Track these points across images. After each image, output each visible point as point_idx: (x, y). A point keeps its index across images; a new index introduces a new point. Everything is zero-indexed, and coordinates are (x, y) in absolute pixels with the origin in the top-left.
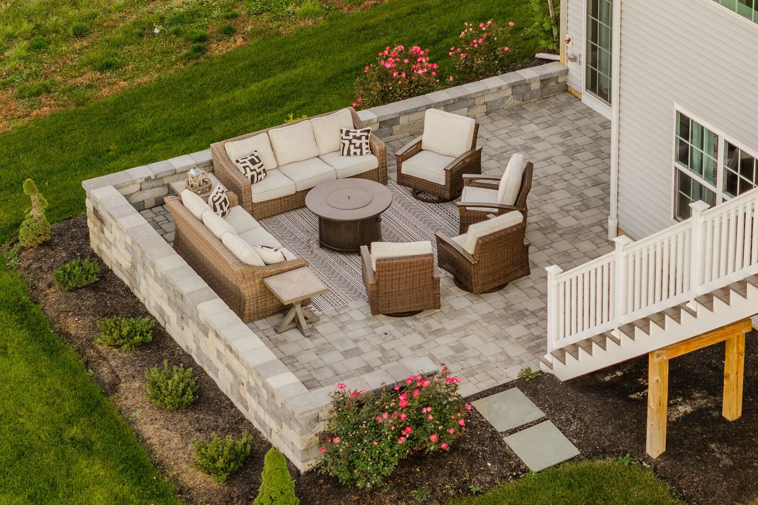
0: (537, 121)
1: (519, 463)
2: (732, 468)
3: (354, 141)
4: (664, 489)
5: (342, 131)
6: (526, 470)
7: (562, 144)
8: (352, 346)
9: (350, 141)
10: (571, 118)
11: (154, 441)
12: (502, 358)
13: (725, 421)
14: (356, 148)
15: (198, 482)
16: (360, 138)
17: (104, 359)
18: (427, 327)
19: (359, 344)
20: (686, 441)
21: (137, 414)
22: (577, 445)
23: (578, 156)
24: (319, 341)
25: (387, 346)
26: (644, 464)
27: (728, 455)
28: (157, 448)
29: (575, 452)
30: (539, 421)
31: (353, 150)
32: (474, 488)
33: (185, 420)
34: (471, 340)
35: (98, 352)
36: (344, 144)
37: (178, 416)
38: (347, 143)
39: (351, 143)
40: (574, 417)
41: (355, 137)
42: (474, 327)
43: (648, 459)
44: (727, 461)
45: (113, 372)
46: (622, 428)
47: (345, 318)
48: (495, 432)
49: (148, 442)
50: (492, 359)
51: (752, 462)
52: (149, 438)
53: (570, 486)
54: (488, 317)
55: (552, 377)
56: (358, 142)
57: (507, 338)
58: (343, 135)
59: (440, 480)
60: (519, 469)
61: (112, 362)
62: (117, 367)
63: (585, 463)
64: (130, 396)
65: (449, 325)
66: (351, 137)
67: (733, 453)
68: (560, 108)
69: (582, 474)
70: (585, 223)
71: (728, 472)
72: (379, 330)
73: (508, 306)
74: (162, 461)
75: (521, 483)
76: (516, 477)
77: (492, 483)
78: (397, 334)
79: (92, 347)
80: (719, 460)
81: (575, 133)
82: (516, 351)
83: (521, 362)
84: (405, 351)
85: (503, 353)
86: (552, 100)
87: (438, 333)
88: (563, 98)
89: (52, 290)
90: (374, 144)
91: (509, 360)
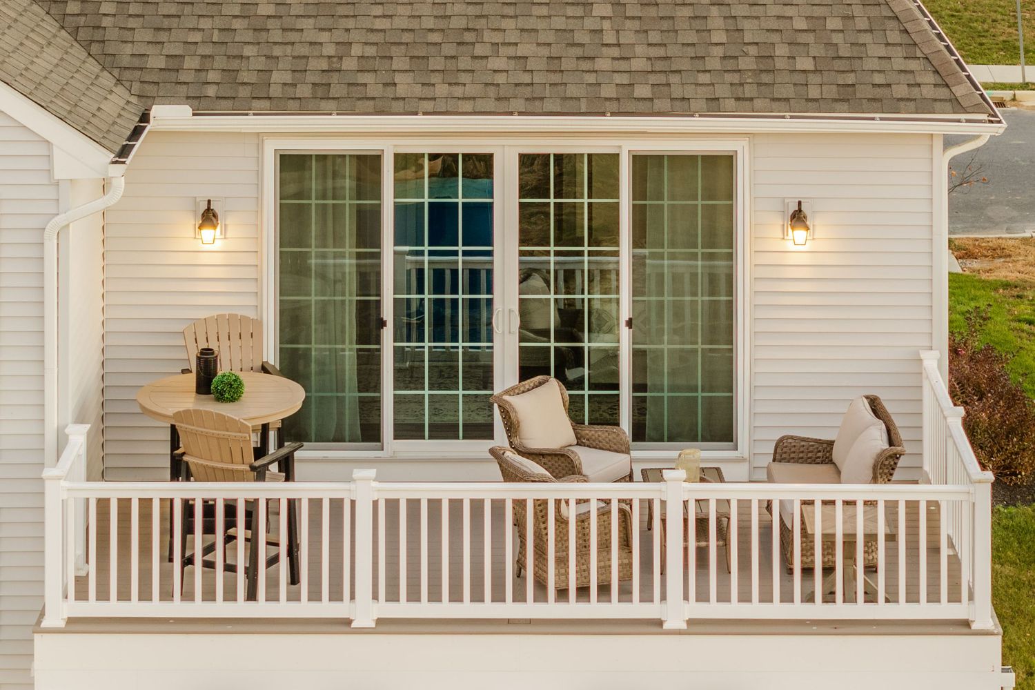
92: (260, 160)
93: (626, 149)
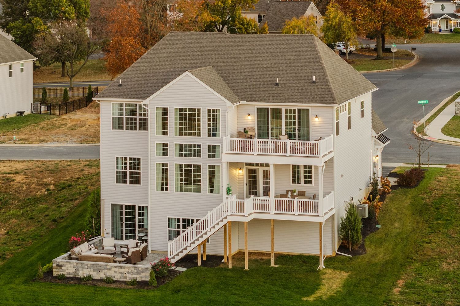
5: (89, 246)
13: (205, 260)
15: (131, 287)
17: (87, 283)
21: (105, 286)
28: (116, 287)
29: (186, 269)
30: (176, 267)
35: (83, 283)
39: (92, 248)
40: (182, 266)
43: (199, 266)
53: (191, 271)
60: (182, 272)
64: (100, 285)
71: (213, 264)
75: (185, 272)
92: (255, 108)
93: (297, 108)
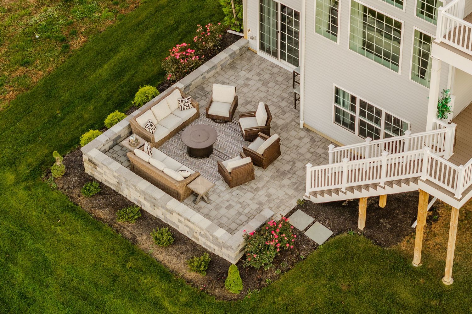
0: (244, 69)
1: (314, 243)
2: (392, 229)
3: (185, 104)
4: (370, 242)
5: (179, 101)
6: (318, 245)
7: (260, 80)
8: (228, 204)
9: (184, 104)
10: (257, 64)
11: (165, 261)
12: (287, 196)
13: (380, 208)
14: (187, 107)
15: (193, 277)
16: (187, 102)
17: (124, 228)
18: (252, 188)
19: (231, 202)
20: (371, 221)
21: (151, 251)
22: (331, 230)
23: (269, 85)
24: (214, 204)
25: (241, 201)
26: (359, 233)
27: (389, 223)
28: (168, 264)
29: (331, 233)
30: (314, 223)
31: (185, 108)
32: (302, 257)
33: (174, 250)
34: (272, 191)
35: (119, 225)
36: (181, 106)
37: (170, 249)
38: (183, 105)
39: (184, 105)
40: (326, 218)
41: (185, 102)
42: (269, 184)
43: (359, 231)
44: (389, 226)
45: (131, 233)
46: (345, 219)
47: (218, 191)
48: (300, 232)
49: (163, 262)
50: (283, 198)
51: (397, 225)
52: (163, 261)
53: (336, 248)
54: (272, 177)
55: (310, 202)
56: (187, 104)
57: (284, 186)
58: (180, 102)
59: (289, 257)
60: (315, 246)
61: (128, 229)
62: (132, 230)
63: (337, 237)
64: (144, 243)
65: (260, 185)
66: (184, 103)
67: (389, 222)
68: (250, 60)
69: (339, 242)
70: (288, 121)
71: (391, 230)
72: (234, 193)
73: (278, 171)
74: (173, 270)
75: (318, 251)
76: (315, 249)
77: (308, 253)
78: (242, 194)
79: (115, 223)
80: (386, 226)
81: (262, 72)
82: (291, 192)
83: (295, 197)
84: (250, 202)
85: (286, 194)
86: (244, 55)
87: (257, 189)
88: (248, 53)
89: (81, 198)
90: (194, 103)
91: (290, 197)
